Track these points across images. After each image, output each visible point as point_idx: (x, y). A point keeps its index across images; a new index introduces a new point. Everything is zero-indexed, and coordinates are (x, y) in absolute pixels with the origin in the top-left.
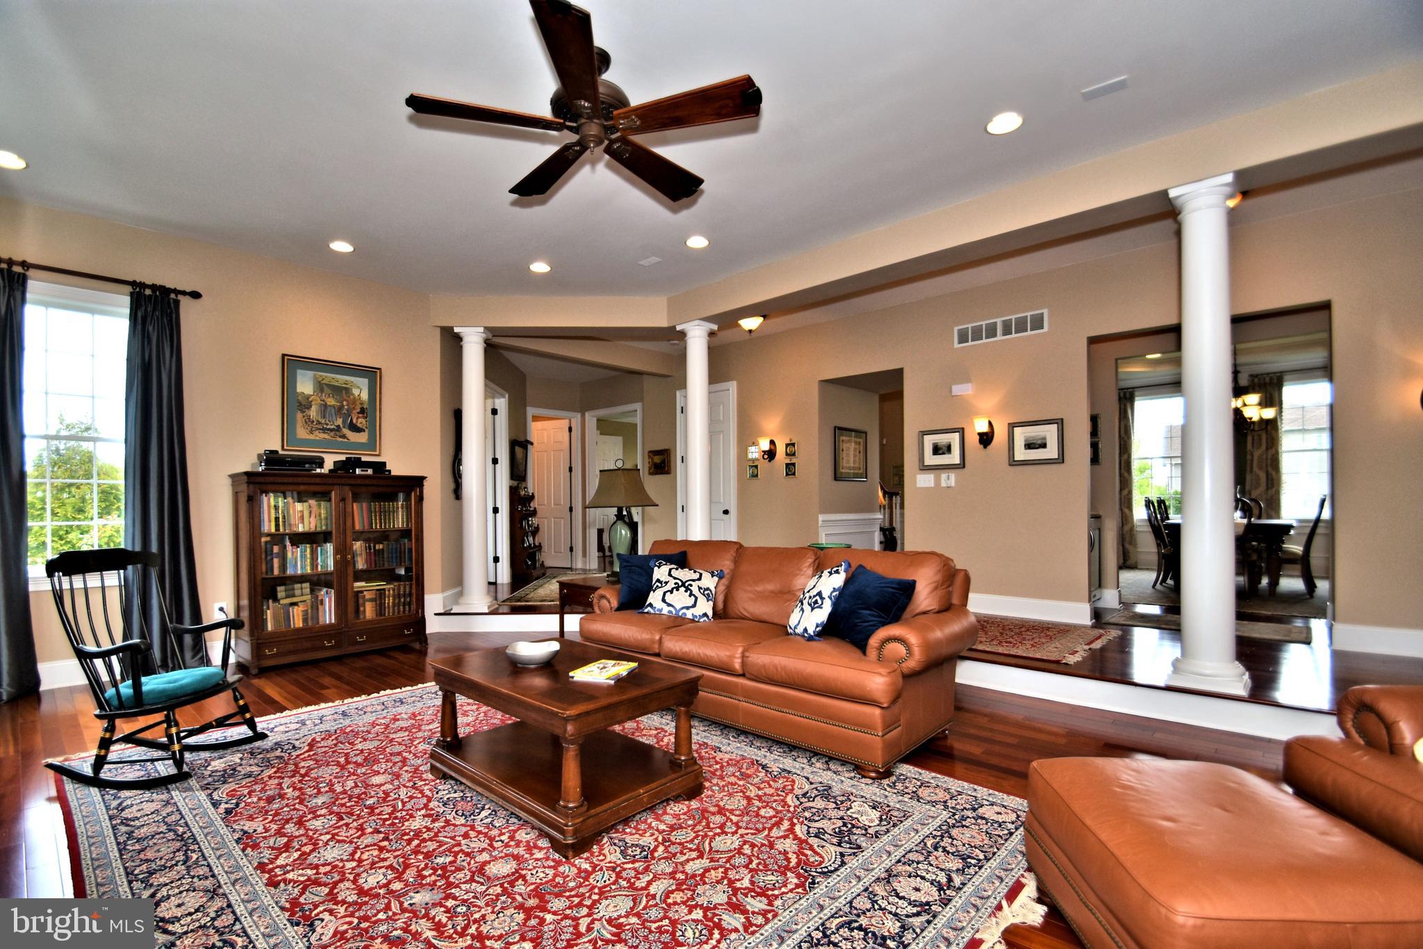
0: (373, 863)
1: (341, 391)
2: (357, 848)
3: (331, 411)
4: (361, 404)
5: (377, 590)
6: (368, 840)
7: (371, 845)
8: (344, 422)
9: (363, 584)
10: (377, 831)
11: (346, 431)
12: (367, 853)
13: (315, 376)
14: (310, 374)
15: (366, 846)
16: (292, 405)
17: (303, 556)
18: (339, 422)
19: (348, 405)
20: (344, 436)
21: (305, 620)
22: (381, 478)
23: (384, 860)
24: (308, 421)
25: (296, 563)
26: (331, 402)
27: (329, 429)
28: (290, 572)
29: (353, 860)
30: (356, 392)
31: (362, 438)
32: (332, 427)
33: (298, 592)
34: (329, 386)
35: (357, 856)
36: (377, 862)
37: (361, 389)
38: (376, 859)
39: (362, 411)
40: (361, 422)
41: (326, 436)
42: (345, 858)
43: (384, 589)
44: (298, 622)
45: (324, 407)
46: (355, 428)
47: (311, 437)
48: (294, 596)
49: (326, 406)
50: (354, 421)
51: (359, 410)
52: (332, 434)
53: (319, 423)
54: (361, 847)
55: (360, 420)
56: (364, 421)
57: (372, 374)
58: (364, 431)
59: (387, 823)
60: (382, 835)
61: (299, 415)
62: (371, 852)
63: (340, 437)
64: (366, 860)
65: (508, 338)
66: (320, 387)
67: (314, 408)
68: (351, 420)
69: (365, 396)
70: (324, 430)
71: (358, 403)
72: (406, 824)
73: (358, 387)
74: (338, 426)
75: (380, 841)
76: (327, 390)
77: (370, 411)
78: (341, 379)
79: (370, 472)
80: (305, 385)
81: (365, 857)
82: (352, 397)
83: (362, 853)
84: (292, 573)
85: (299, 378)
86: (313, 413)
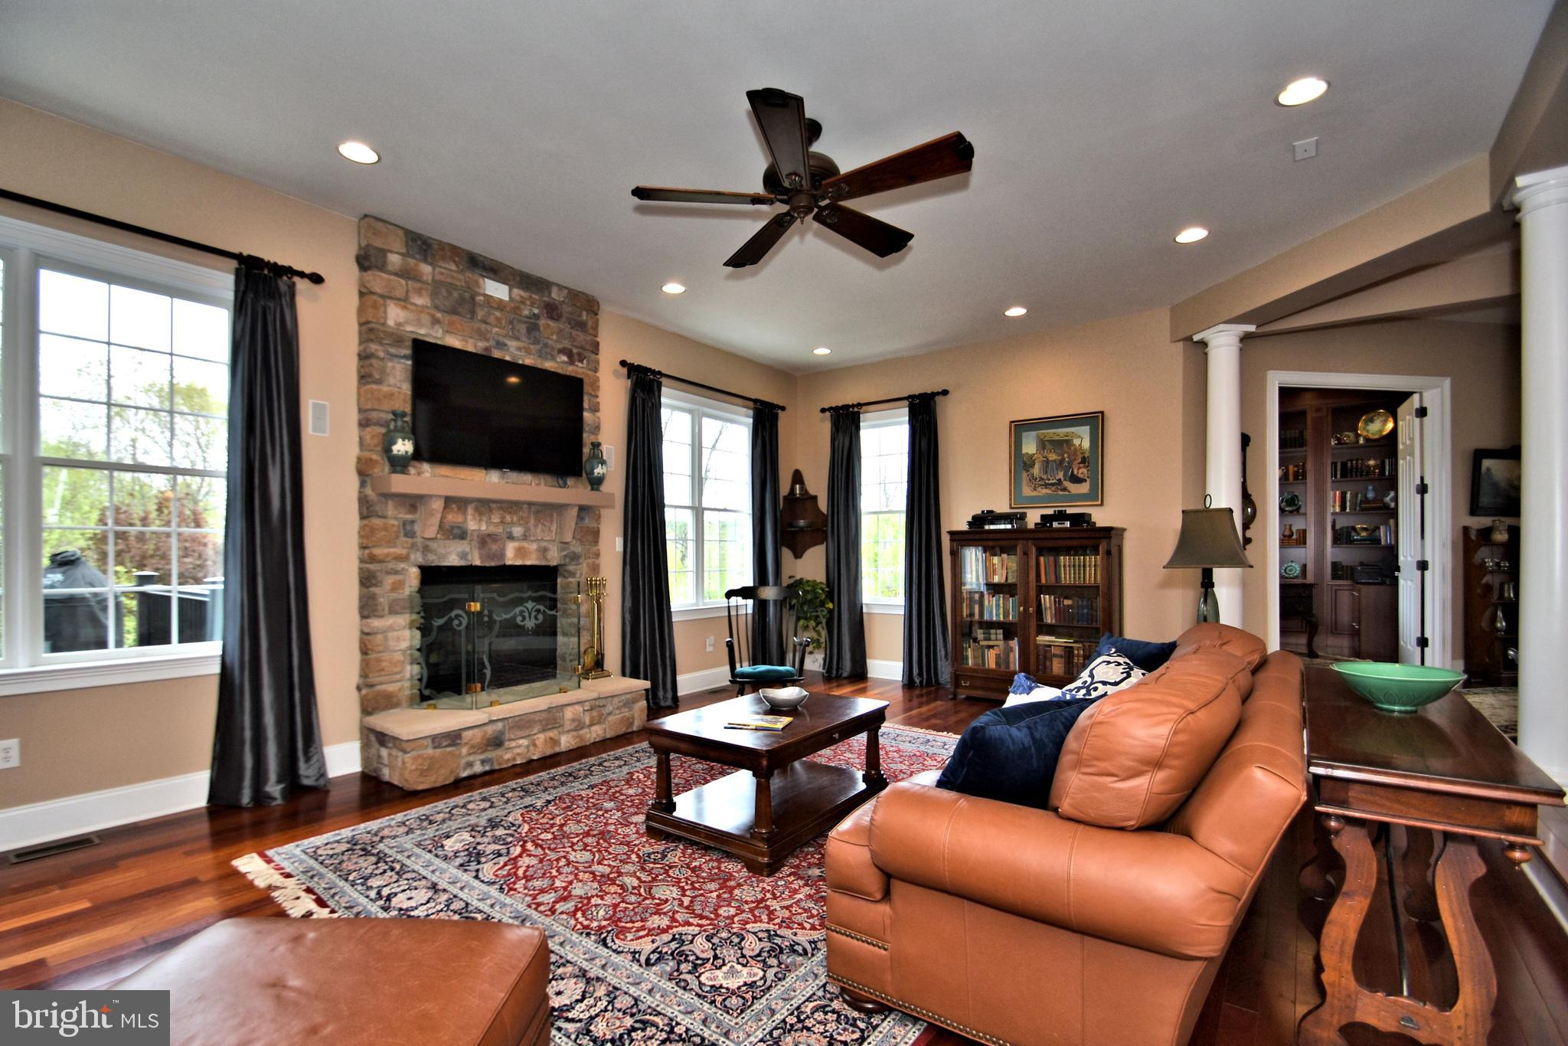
1: (1063, 444)
3: (1052, 466)
4: (1083, 453)
5: (1066, 647)
8: (1065, 476)
9: (1052, 638)
11: (1067, 484)
13: (1038, 436)
14: (1033, 434)
16: (1021, 464)
17: (998, 605)
18: (1061, 475)
19: (1069, 457)
20: (1065, 489)
21: (997, 663)
22: (1078, 531)
24: (1032, 479)
25: (992, 610)
26: (1053, 457)
27: (1051, 484)
28: (986, 617)
30: (1077, 442)
31: (1084, 488)
32: (1054, 481)
33: (993, 637)
34: (1051, 442)
37: (1082, 438)
39: (1084, 460)
40: (1082, 472)
41: (1048, 491)
43: (1072, 647)
44: (991, 663)
45: (1047, 463)
46: (1076, 480)
47: (1035, 494)
48: (990, 639)
49: (1048, 461)
50: (1075, 472)
51: (1080, 460)
52: (1054, 488)
53: (1041, 479)
55: (1081, 471)
56: (1085, 470)
57: (1095, 421)
58: (1086, 481)
61: (1024, 475)
63: (1062, 490)
65: (1270, 324)
66: (1042, 444)
67: (1037, 466)
68: (1073, 472)
69: (1086, 444)
70: (1046, 486)
71: (1079, 453)
73: (1079, 437)
74: (1060, 480)
76: (1048, 446)
77: (1094, 461)
78: (1062, 432)
79: (1068, 524)
80: (1030, 447)
82: (1072, 448)
84: (989, 619)
85: (1024, 441)
86: (1036, 470)
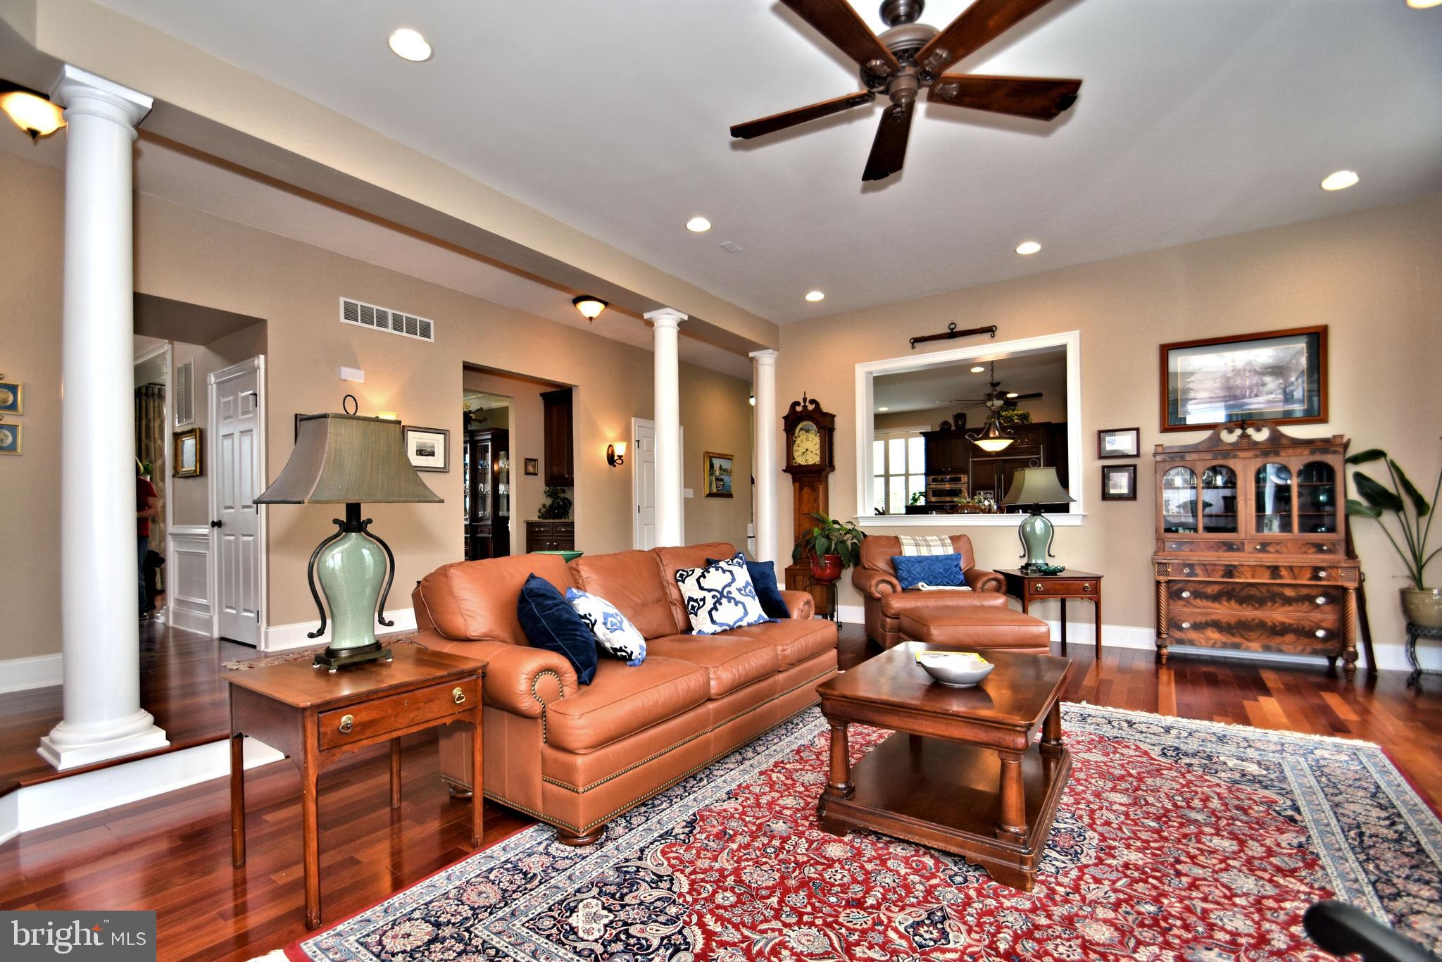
0: (1211, 852)
2: (1215, 872)
6: (1198, 872)
7: (1199, 865)
10: (1179, 874)
12: (1209, 862)
15: (1204, 867)
23: (1199, 849)
29: (1229, 865)
35: (1223, 866)
36: (1207, 851)
38: (1206, 854)
42: (1235, 870)
54: (1210, 870)
59: (1158, 874)
60: (1179, 867)
62: (1205, 860)
64: (1216, 858)
72: (1141, 863)
75: (1185, 863)
81: (1214, 861)
83: (1214, 865)
